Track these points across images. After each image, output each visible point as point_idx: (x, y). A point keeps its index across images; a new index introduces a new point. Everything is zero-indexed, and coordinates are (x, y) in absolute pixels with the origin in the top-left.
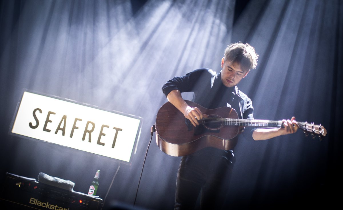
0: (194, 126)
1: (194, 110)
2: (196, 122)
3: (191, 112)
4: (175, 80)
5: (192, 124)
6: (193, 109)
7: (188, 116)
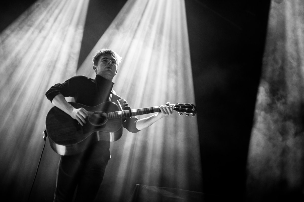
0: (82, 126)
1: (80, 111)
2: (83, 121)
3: (78, 113)
4: (58, 86)
5: (80, 124)
6: (79, 109)
7: (76, 117)
